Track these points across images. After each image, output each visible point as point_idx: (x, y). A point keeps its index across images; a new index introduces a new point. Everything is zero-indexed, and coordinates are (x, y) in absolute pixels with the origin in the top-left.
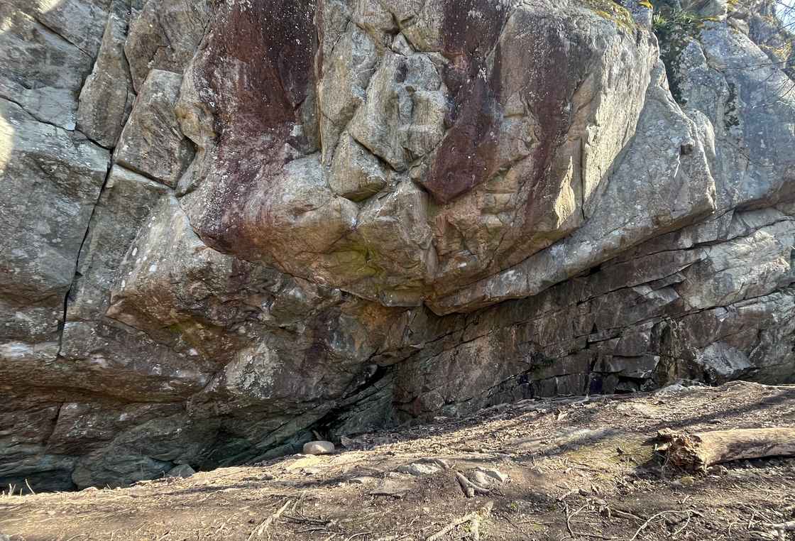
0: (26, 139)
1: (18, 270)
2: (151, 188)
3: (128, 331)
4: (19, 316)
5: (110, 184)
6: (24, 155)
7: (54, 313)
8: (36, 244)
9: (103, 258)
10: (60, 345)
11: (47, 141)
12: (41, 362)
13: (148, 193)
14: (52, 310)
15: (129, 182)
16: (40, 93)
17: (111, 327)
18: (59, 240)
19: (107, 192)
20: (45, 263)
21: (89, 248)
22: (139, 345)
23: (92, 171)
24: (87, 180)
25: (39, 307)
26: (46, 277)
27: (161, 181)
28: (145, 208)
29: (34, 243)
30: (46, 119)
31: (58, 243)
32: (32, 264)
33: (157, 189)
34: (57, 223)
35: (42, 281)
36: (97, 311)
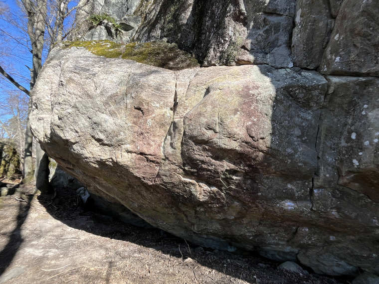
0: (279, 81)
1: (289, 161)
2: (360, 84)
3: (352, 193)
4: (289, 186)
5: (331, 91)
6: (282, 89)
7: (307, 184)
8: (296, 143)
9: (328, 144)
10: (312, 203)
11: (288, 77)
12: (302, 212)
13: (357, 87)
14: (305, 182)
15: (345, 84)
16: (272, 53)
17: (341, 191)
18: (306, 138)
19: (328, 97)
20: (303, 154)
21: (320, 139)
22: (360, 204)
23: (320, 85)
24: (316, 93)
25: (299, 180)
26: (305, 164)
27: (367, 75)
28: (355, 100)
29: (295, 143)
30: (280, 66)
31: (305, 139)
32: (296, 156)
33: (365, 82)
34: (303, 126)
35: (303, 166)
36: (332, 181)
